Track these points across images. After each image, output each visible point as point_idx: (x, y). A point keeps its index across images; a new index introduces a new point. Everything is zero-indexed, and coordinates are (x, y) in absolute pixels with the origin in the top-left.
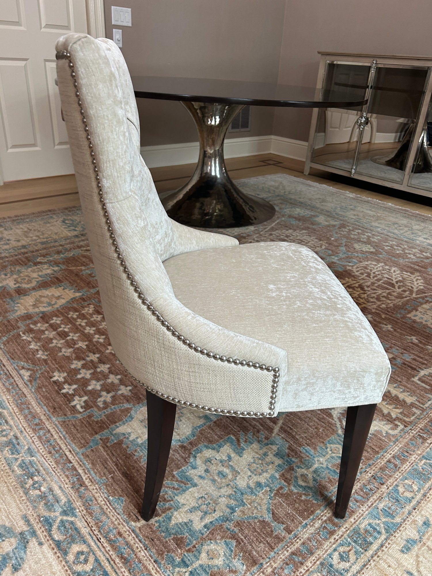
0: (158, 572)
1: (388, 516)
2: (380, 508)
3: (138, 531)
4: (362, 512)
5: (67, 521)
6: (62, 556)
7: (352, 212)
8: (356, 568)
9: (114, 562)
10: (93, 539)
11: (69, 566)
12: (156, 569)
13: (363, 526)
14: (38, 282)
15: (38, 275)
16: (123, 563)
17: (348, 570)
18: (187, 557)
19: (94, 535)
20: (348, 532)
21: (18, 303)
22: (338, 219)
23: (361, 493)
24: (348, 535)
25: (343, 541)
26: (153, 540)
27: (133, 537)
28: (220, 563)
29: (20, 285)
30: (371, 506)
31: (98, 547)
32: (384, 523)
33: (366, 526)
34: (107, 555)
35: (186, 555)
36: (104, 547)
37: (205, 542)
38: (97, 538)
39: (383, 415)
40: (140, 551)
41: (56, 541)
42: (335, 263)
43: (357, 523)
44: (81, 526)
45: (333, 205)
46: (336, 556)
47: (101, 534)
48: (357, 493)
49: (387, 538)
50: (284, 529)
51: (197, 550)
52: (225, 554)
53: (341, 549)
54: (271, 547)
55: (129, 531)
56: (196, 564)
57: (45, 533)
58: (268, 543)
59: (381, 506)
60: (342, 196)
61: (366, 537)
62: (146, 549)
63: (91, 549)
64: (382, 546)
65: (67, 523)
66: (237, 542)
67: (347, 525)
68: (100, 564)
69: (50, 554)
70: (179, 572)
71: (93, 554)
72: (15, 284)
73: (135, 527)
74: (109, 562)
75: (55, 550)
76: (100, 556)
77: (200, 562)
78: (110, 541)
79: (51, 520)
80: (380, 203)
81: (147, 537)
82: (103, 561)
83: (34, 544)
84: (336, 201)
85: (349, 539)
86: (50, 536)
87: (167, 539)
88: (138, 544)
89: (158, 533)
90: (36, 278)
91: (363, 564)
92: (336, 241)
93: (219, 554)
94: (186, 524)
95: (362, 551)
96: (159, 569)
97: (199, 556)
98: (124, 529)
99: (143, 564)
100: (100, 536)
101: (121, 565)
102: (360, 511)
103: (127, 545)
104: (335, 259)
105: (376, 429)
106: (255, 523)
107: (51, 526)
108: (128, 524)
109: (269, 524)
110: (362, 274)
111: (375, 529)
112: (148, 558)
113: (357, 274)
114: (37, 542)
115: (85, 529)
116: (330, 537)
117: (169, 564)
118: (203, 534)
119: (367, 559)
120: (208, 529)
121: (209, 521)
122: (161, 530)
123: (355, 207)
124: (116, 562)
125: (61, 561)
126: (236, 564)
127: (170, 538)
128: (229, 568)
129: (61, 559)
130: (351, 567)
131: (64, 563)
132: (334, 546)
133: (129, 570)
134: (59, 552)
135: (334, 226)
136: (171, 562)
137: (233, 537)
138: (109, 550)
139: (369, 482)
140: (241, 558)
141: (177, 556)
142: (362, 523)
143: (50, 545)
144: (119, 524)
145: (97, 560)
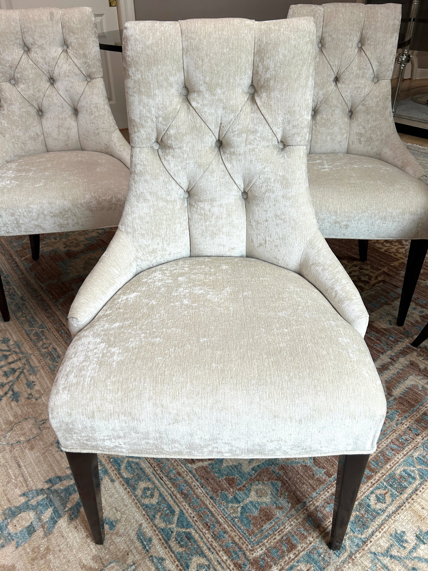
0: (214, 506)
1: (422, 464)
2: (415, 456)
3: (194, 472)
4: (398, 460)
5: (133, 462)
6: (131, 490)
8: (392, 509)
9: (176, 497)
10: (156, 478)
11: (138, 500)
12: (212, 504)
13: (398, 472)
14: (85, 245)
15: (85, 238)
16: (183, 498)
17: (385, 510)
18: (238, 495)
19: (157, 474)
20: (385, 476)
21: (70, 266)
23: (397, 443)
24: (384, 480)
25: (379, 485)
26: (208, 479)
27: (191, 477)
28: (268, 500)
29: (70, 249)
30: (406, 454)
31: (162, 485)
32: (418, 470)
33: (401, 472)
34: (170, 491)
35: (238, 493)
36: (166, 484)
37: (254, 483)
38: (160, 477)
39: (420, 370)
40: (197, 489)
41: (125, 478)
43: (393, 469)
44: (145, 467)
46: (373, 498)
47: (163, 473)
48: (393, 443)
49: (421, 483)
50: (325, 473)
51: (247, 489)
52: (272, 493)
53: (378, 492)
54: (313, 488)
55: (187, 472)
56: (247, 501)
57: (115, 472)
58: (311, 485)
59: (416, 455)
61: (401, 481)
62: (202, 487)
63: (155, 486)
64: (416, 490)
65: (133, 464)
66: (282, 483)
67: (383, 471)
68: (164, 498)
69: (121, 490)
70: (232, 507)
71: (158, 490)
72: (65, 248)
73: (191, 468)
74: (172, 497)
75: (125, 486)
76: (163, 492)
77: (250, 499)
78: (170, 479)
79: (119, 461)
80: (420, 148)
81: (203, 477)
82: (166, 496)
83: (107, 481)
85: (385, 483)
86: (120, 474)
87: (220, 479)
88: (195, 483)
89: (212, 474)
90: (84, 241)
91: (398, 505)
93: (267, 493)
94: (235, 466)
95: (398, 494)
96: (214, 505)
97: (249, 494)
98: (183, 470)
99: (201, 500)
100: (162, 475)
101: (182, 499)
102: (396, 459)
103: (186, 483)
105: (412, 383)
106: (298, 467)
107: (120, 466)
108: (185, 466)
109: (311, 469)
111: (410, 475)
112: (204, 494)
114: (109, 479)
115: (149, 469)
116: (367, 481)
117: (223, 500)
118: (251, 476)
119: (401, 501)
120: (256, 471)
121: (256, 464)
122: (215, 471)
124: (178, 497)
125: (131, 495)
126: (282, 502)
127: (222, 478)
128: (276, 505)
129: (131, 493)
130: (387, 508)
131: (133, 497)
132: (371, 489)
133: (189, 504)
134: (129, 488)
136: (225, 499)
137: (279, 478)
138: (171, 487)
139: (405, 433)
140: (286, 497)
141: (230, 494)
142: (398, 469)
143: (121, 482)
144: (178, 466)
145: (161, 495)
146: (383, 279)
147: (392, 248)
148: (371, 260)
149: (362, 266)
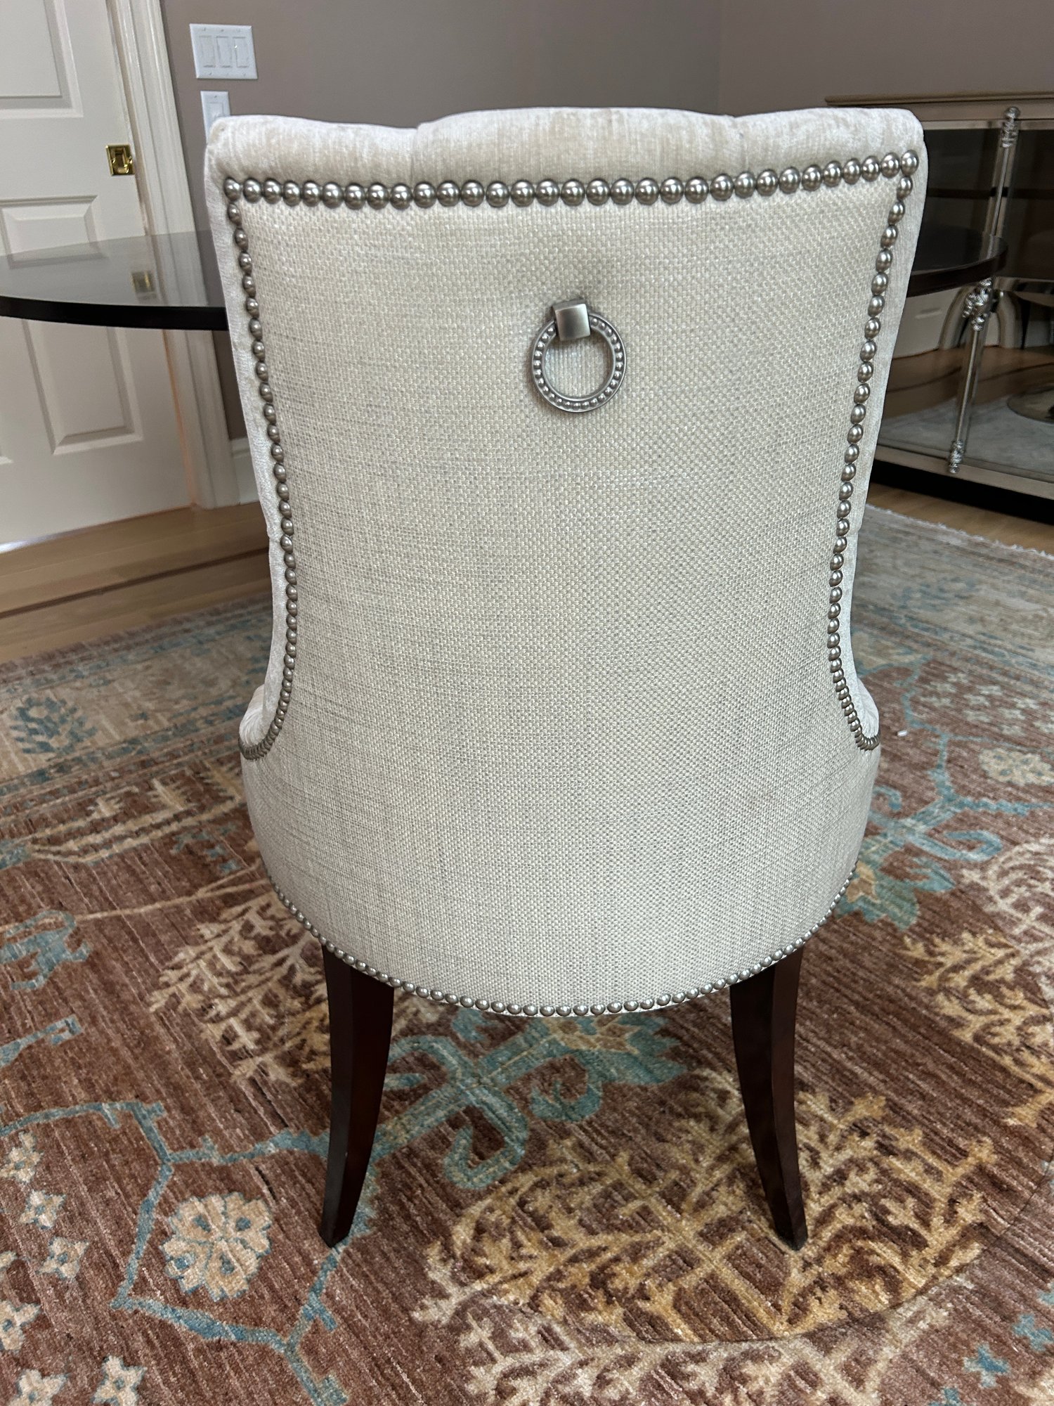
7: (962, 608)
22: (915, 638)
42: (919, 853)
45: (896, 582)
60: (926, 545)
84: (907, 564)
92: (915, 745)
104: (915, 832)
110: (1022, 906)
113: (1004, 905)
123: (971, 585)
135: (905, 671)
146: (981, 1218)
147: (1001, 1023)
148: (923, 1096)
149: (887, 1129)
